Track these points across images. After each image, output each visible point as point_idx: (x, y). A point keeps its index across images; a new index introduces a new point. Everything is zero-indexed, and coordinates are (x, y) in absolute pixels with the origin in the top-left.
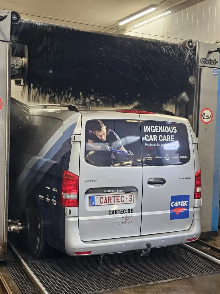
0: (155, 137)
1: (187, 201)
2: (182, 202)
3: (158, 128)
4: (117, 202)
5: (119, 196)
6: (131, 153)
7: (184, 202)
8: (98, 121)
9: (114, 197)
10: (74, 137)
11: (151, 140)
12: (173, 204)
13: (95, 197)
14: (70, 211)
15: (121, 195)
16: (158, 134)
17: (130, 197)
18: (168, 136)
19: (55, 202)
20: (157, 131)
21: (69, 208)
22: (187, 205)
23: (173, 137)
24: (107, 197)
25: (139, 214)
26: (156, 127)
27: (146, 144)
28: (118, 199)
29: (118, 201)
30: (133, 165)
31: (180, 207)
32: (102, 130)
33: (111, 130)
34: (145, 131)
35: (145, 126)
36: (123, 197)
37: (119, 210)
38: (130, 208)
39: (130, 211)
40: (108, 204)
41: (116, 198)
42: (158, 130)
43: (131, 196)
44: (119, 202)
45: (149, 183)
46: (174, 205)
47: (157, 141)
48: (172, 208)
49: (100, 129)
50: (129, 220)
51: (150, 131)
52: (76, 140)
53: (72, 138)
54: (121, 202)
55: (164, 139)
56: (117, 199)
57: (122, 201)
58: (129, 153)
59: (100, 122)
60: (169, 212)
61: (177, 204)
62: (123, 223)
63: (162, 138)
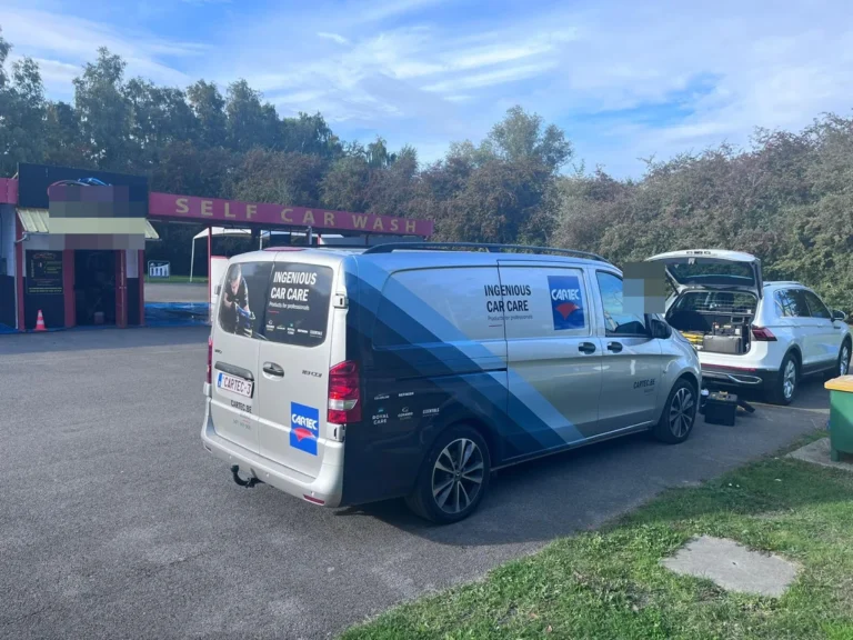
11: (278, 297)
12: (295, 418)
13: (223, 376)
16: (287, 286)
20: (287, 282)
22: (314, 428)
23: (305, 293)
24: (231, 379)
27: (271, 304)
29: (239, 388)
30: (253, 337)
34: (275, 281)
35: (276, 273)
38: (249, 404)
41: (237, 383)
45: (266, 370)
51: (279, 281)
57: (242, 390)
60: (288, 430)
61: (300, 420)
63: (291, 294)
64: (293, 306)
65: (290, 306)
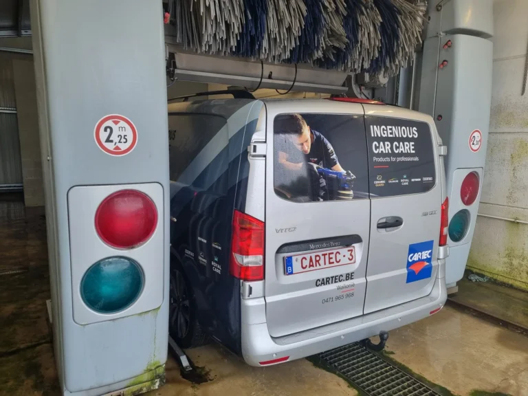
0: (388, 145)
1: (430, 251)
2: (423, 253)
3: (391, 129)
4: (330, 263)
5: (333, 253)
6: (352, 174)
7: (426, 252)
8: (296, 116)
9: (324, 255)
10: (255, 147)
11: (382, 151)
12: (411, 258)
13: (294, 258)
14: (251, 289)
15: (335, 251)
16: (392, 140)
17: (350, 252)
18: (406, 143)
19: (217, 268)
20: (390, 136)
21: (247, 284)
22: (429, 257)
23: (413, 145)
24: (313, 256)
25: (363, 280)
26: (389, 127)
27: (375, 159)
28: (332, 258)
29: (331, 261)
30: (355, 197)
31: (420, 260)
32: (304, 134)
33: (318, 133)
34: (373, 135)
35: (371, 127)
36: (339, 253)
37: (332, 277)
38: (349, 271)
39: (349, 276)
40: (315, 268)
41: (327, 257)
42: (391, 133)
43: (352, 250)
44: (333, 263)
45: (380, 226)
46: (413, 259)
47: (390, 152)
48: (409, 264)
49: (298, 131)
50: (348, 293)
51: (379, 136)
52: (257, 153)
53: (251, 148)
54: (336, 264)
55: (401, 150)
56: (330, 258)
57: (338, 260)
58: (348, 174)
59: (300, 117)
60: (405, 271)
61: (416, 257)
62: (338, 298)
63: (397, 148)
64: (403, 159)
65: (399, 159)
